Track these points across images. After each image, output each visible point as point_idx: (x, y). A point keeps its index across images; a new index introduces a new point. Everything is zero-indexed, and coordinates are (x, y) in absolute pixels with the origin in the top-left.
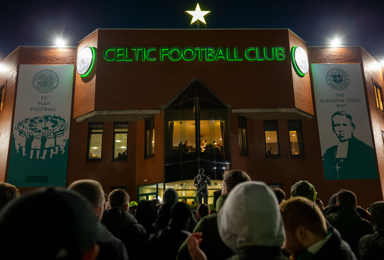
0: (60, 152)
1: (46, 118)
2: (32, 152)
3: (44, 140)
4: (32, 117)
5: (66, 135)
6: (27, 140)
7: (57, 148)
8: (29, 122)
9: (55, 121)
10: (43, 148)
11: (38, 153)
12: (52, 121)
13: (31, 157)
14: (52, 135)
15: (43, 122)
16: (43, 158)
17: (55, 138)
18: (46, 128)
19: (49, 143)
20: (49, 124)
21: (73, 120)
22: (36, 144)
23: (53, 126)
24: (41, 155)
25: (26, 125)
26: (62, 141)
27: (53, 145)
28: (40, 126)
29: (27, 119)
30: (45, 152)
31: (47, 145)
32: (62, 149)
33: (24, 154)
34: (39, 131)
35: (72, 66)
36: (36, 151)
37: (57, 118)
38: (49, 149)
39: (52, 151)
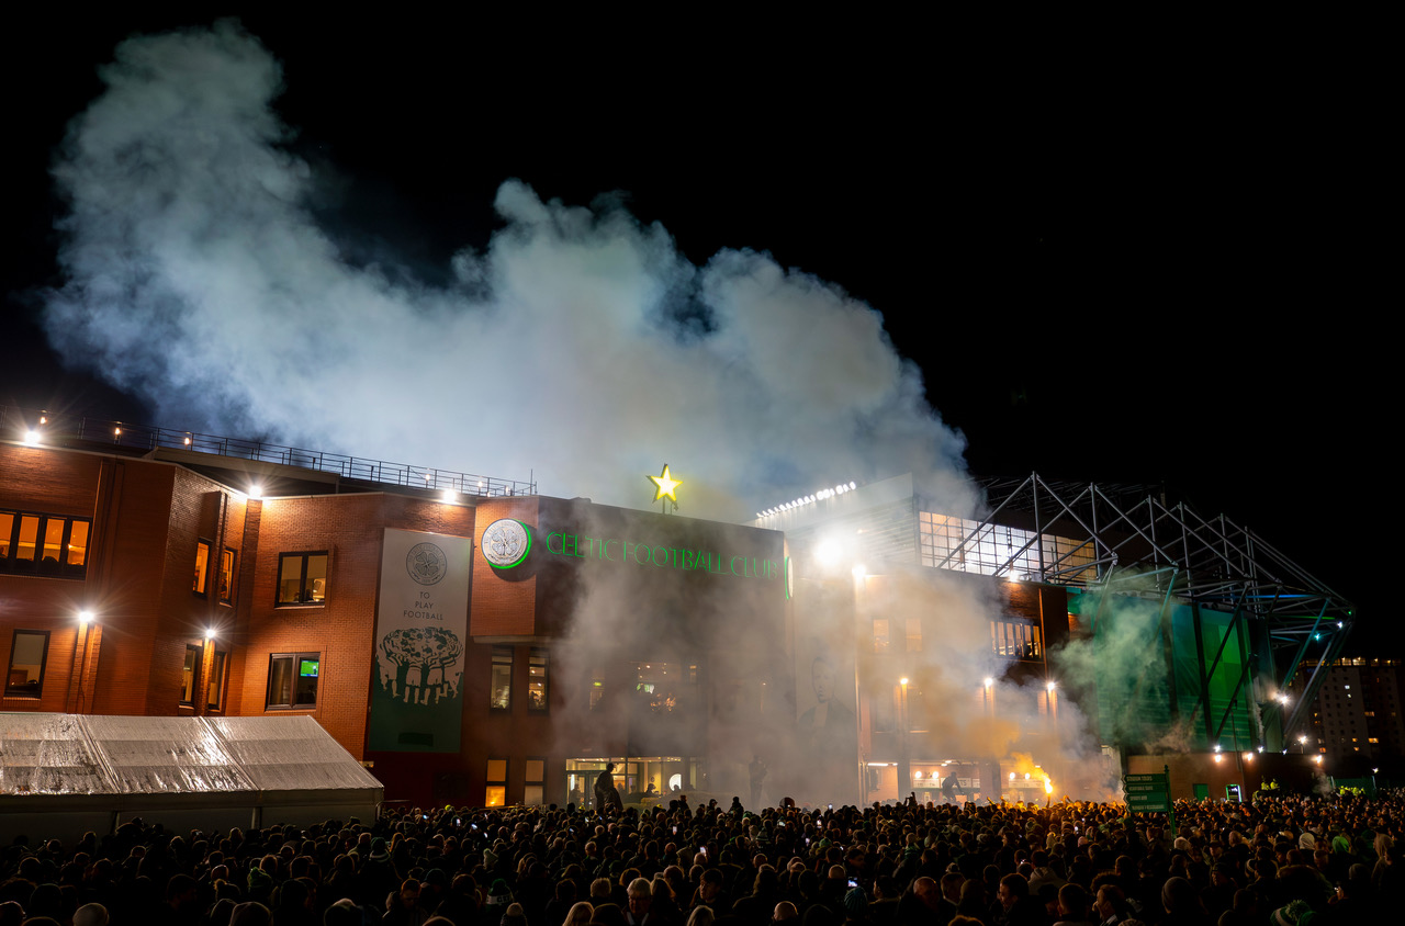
0: (450, 693)
1: (429, 631)
2: (407, 689)
3: (425, 671)
4: (406, 628)
5: (460, 665)
6: (399, 668)
7: (446, 686)
8: (401, 636)
9: (443, 637)
10: (424, 685)
11: (417, 691)
12: (438, 638)
13: (406, 700)
14: (438, 664)
15: (424, 639)
16: (425, 702)
17: (443, 668)
18: (429, 650)
19: (434, 676)
20: (434, 644)
21: (469, 639)
22: (414, 677)
23: (439, 647)
24: (422, 697)
25: (398, 641)
26: (454, 674)
27: (440, 682)
28: (419, 646)
29: (398, 631)
30: (428, 692)
31: (430, 681)
32: (454, 688)
33: (395, 695)
34: (418, 655)
35: (468, 540)
36: (413, 688)
37: (447, 632)
38: (433, 688)
39: (438, 690)
